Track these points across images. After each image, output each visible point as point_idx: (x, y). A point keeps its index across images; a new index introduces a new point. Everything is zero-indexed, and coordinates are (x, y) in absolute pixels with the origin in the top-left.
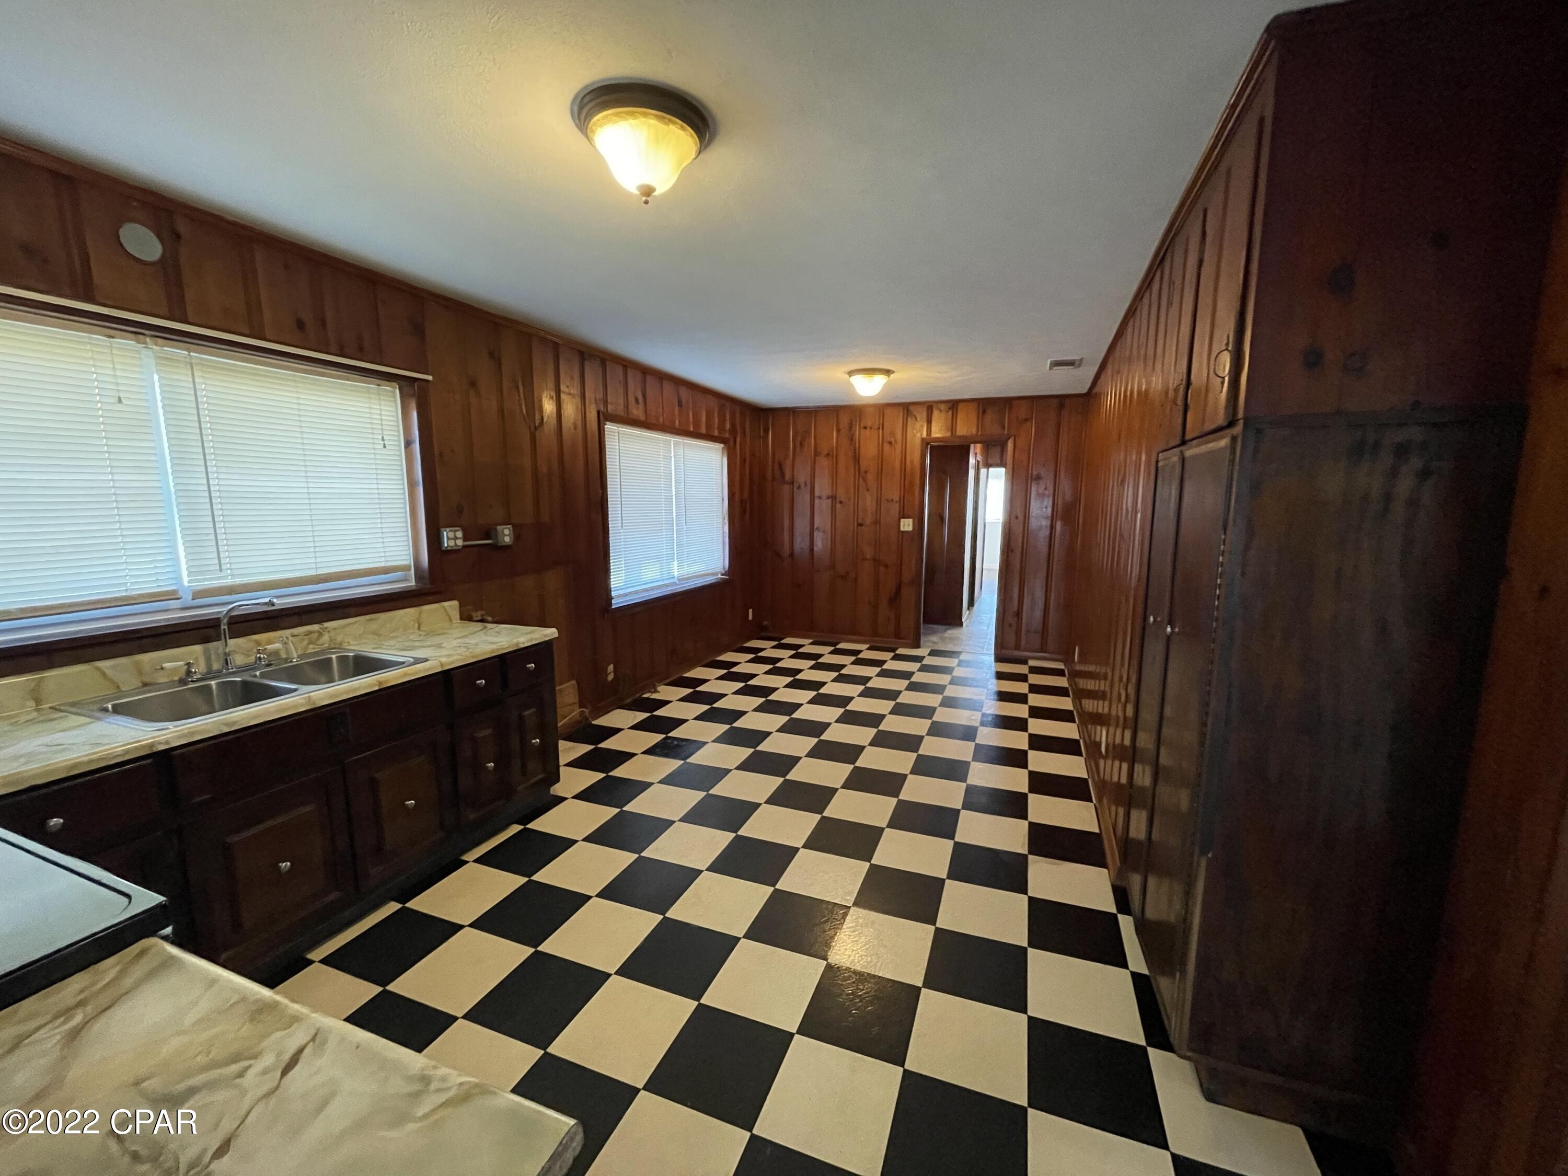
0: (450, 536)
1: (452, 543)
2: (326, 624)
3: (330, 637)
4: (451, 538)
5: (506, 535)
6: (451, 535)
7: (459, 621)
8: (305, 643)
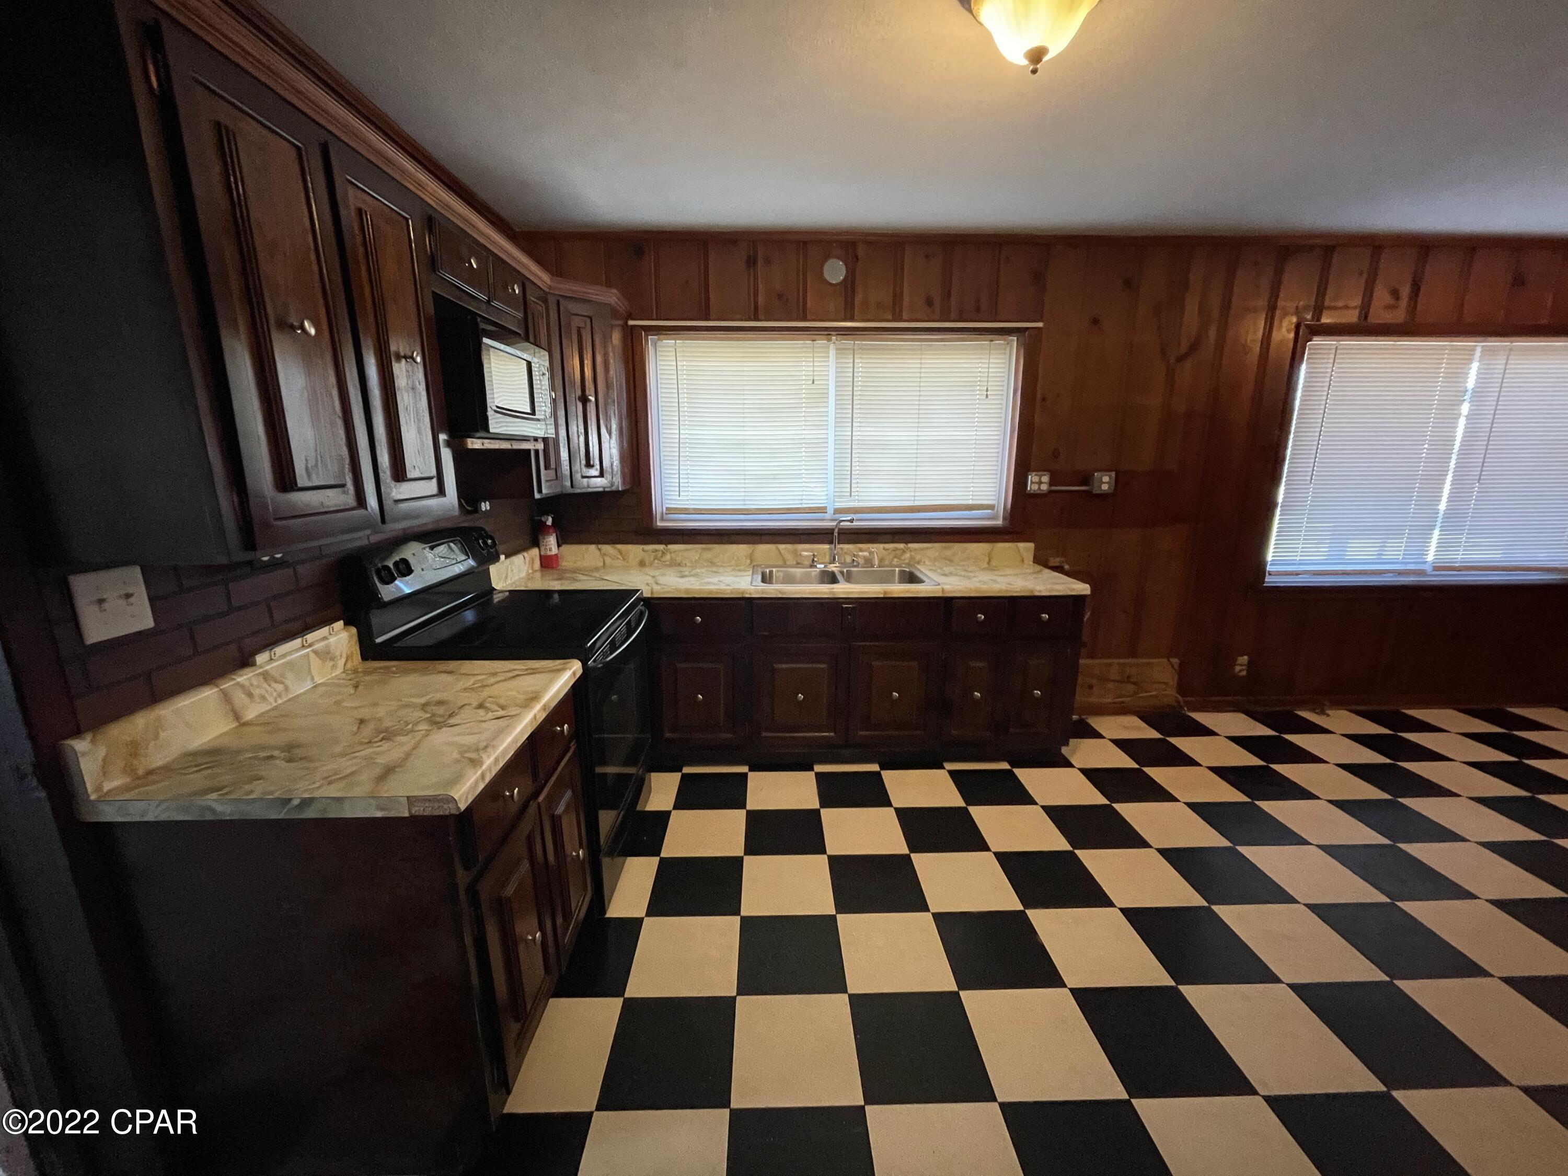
0: (1034, 480)
1: (1035, 487)
2: (910, 545)
3: (911, 555)
4: (1038, 482)
5: (1105, 482)
6: (1036, 479)
7: (1032, 563)
8: (891, 556)
